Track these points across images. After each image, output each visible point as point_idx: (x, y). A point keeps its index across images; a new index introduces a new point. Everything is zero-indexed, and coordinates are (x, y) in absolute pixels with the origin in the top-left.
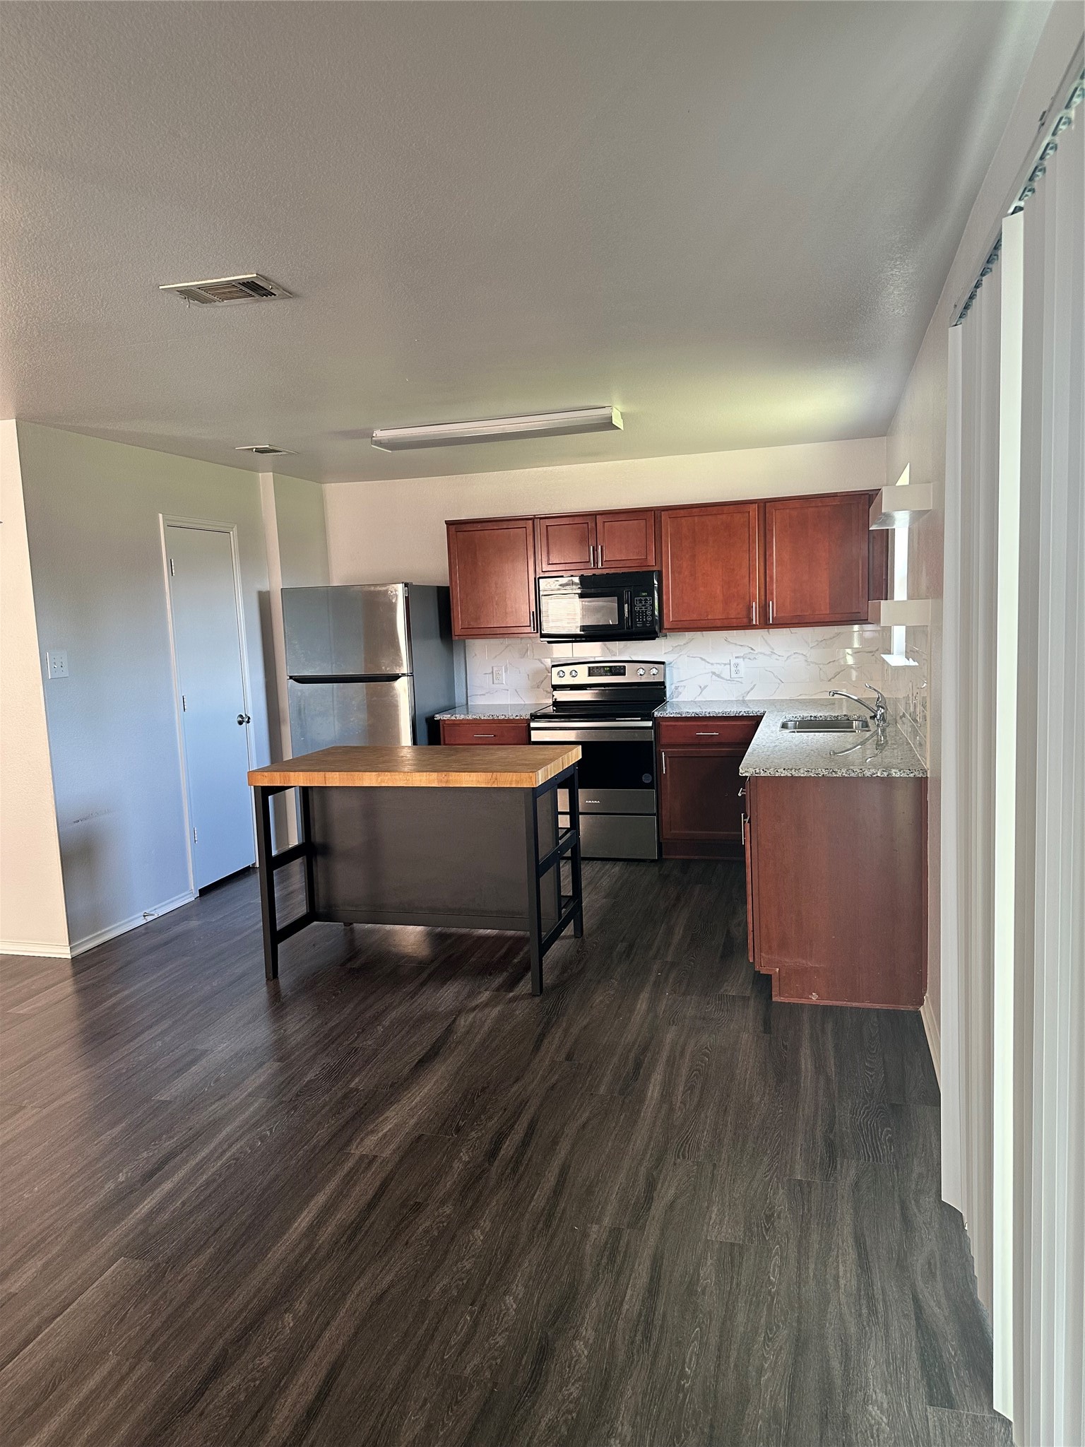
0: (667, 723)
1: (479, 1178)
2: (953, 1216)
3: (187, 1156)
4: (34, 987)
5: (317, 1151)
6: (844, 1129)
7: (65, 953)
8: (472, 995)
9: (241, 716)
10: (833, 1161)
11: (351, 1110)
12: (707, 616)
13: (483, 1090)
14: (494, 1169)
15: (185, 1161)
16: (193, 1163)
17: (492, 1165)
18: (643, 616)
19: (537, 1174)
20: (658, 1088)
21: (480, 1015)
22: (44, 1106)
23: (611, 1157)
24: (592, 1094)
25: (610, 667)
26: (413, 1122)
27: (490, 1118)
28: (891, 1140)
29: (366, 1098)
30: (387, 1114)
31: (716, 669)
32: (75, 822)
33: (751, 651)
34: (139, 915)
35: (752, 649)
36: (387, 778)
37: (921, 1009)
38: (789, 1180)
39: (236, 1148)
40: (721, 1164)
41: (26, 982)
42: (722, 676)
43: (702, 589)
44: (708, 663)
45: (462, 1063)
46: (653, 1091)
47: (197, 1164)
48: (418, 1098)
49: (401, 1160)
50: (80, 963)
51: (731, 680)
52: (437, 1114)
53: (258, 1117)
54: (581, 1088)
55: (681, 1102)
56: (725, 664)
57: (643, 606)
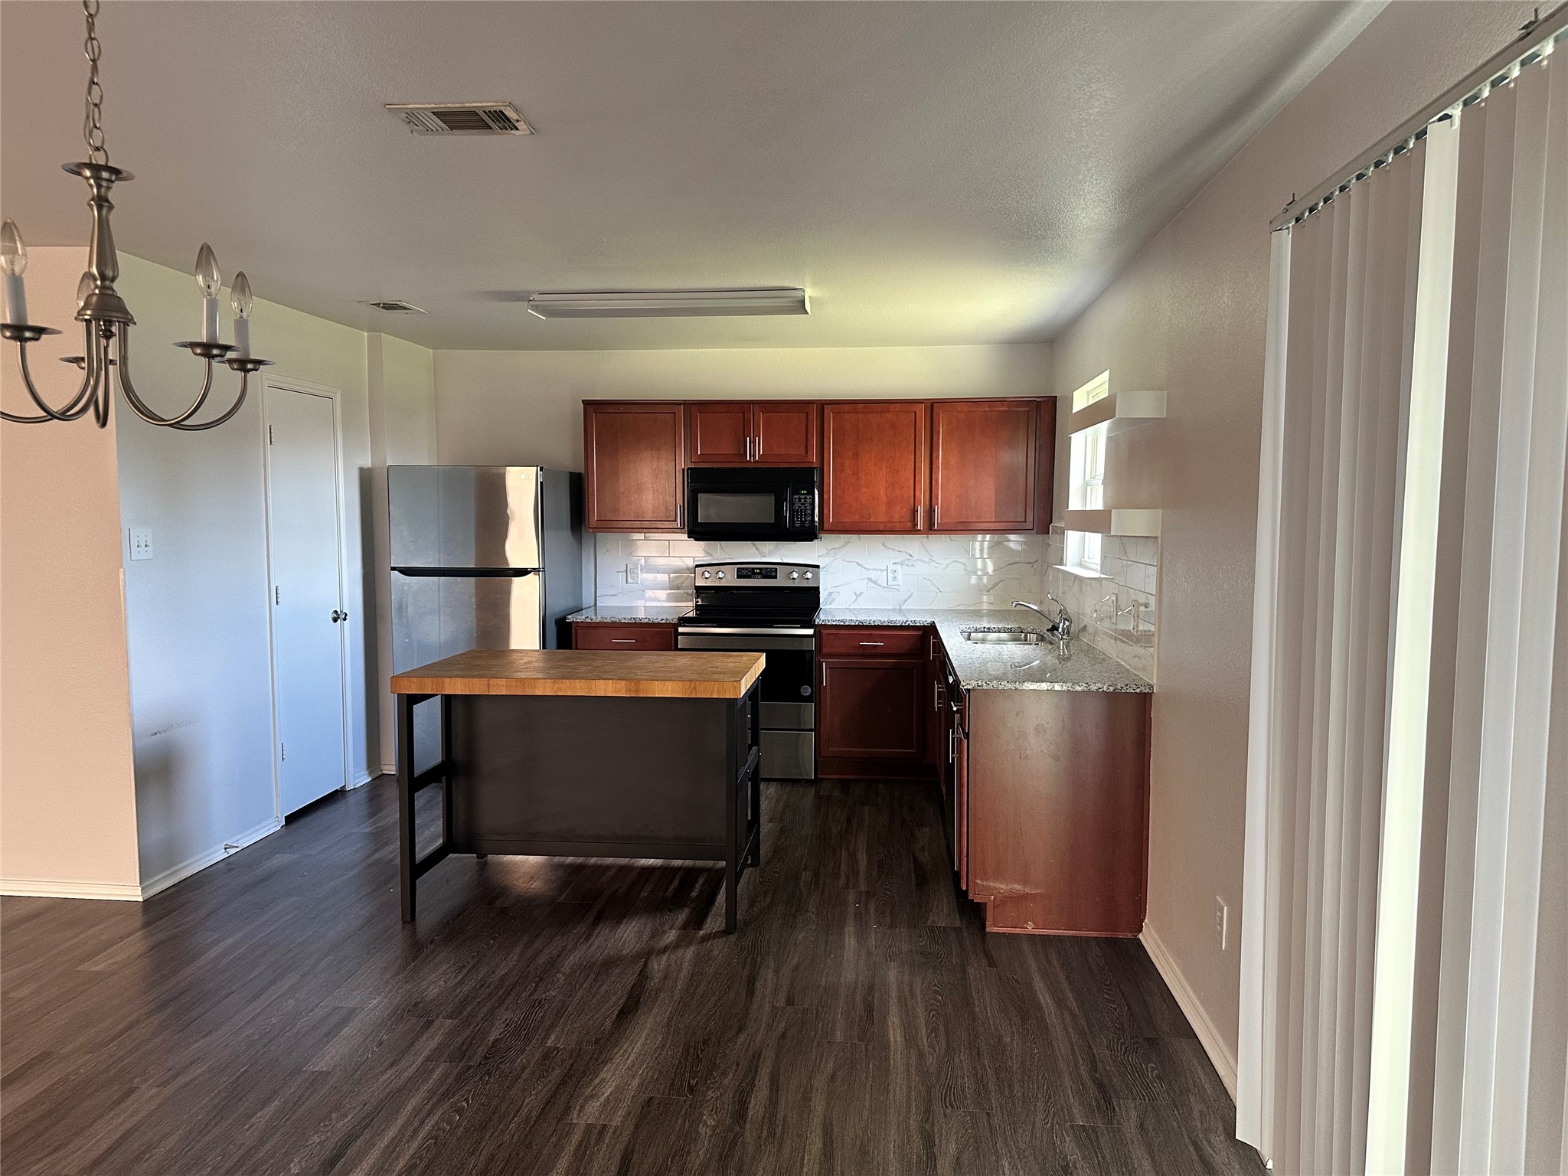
0: (829, 632)
1: (733, 1145)
2: (1249, 1155)
3: (372, 1137)
4: (103, 937)
5: (532, 1123)
6: (1108, 1068)
7: (134, 894)
8: (656, 934)
9: (336, 612)
10: (1110, 1104)
11: (557, 1072)
12: (869, 518)
13: (705, 1042)
14: (747, 1134)
15: (370, 1144)
16: (382, 1145)
17: (744, 1129)
18: (801, 515)
19: (798, 1136)
20: (899, 1031)
21: (673, 958)
22: (164, 1084)
23: (874, 1111)
24: (829, 1042)
25: (761, 569)
26: (635, 1083)
27: (724, 1074)
28: (1159, 1077)
29: (570, 1058)
30: (602, 1075)
31: (873, 575)
32: (152, 735)
33: (910, 557)
34: (218, 847)
35: (911, 556)
36: (565, 686)
37: (1140, 936)
38: (1072, 1127)
39: (430, 1125)
40: (994, 1112)
41: (90, 932)
42: (879, 582)
43: (864, 489)
44: (865, 568)
45: (671, 1012)
46: (895, 1035)
47: (387, 1147)
48: (633, 1056)
49: (636, 1127)
50: (157, 908)
51: (888, 587)
52: (660, 1072)
53: (445, 1087)
54: (815, 1036)
55: (929, 1047)
56: (882, 571)
57: (802, 504)
